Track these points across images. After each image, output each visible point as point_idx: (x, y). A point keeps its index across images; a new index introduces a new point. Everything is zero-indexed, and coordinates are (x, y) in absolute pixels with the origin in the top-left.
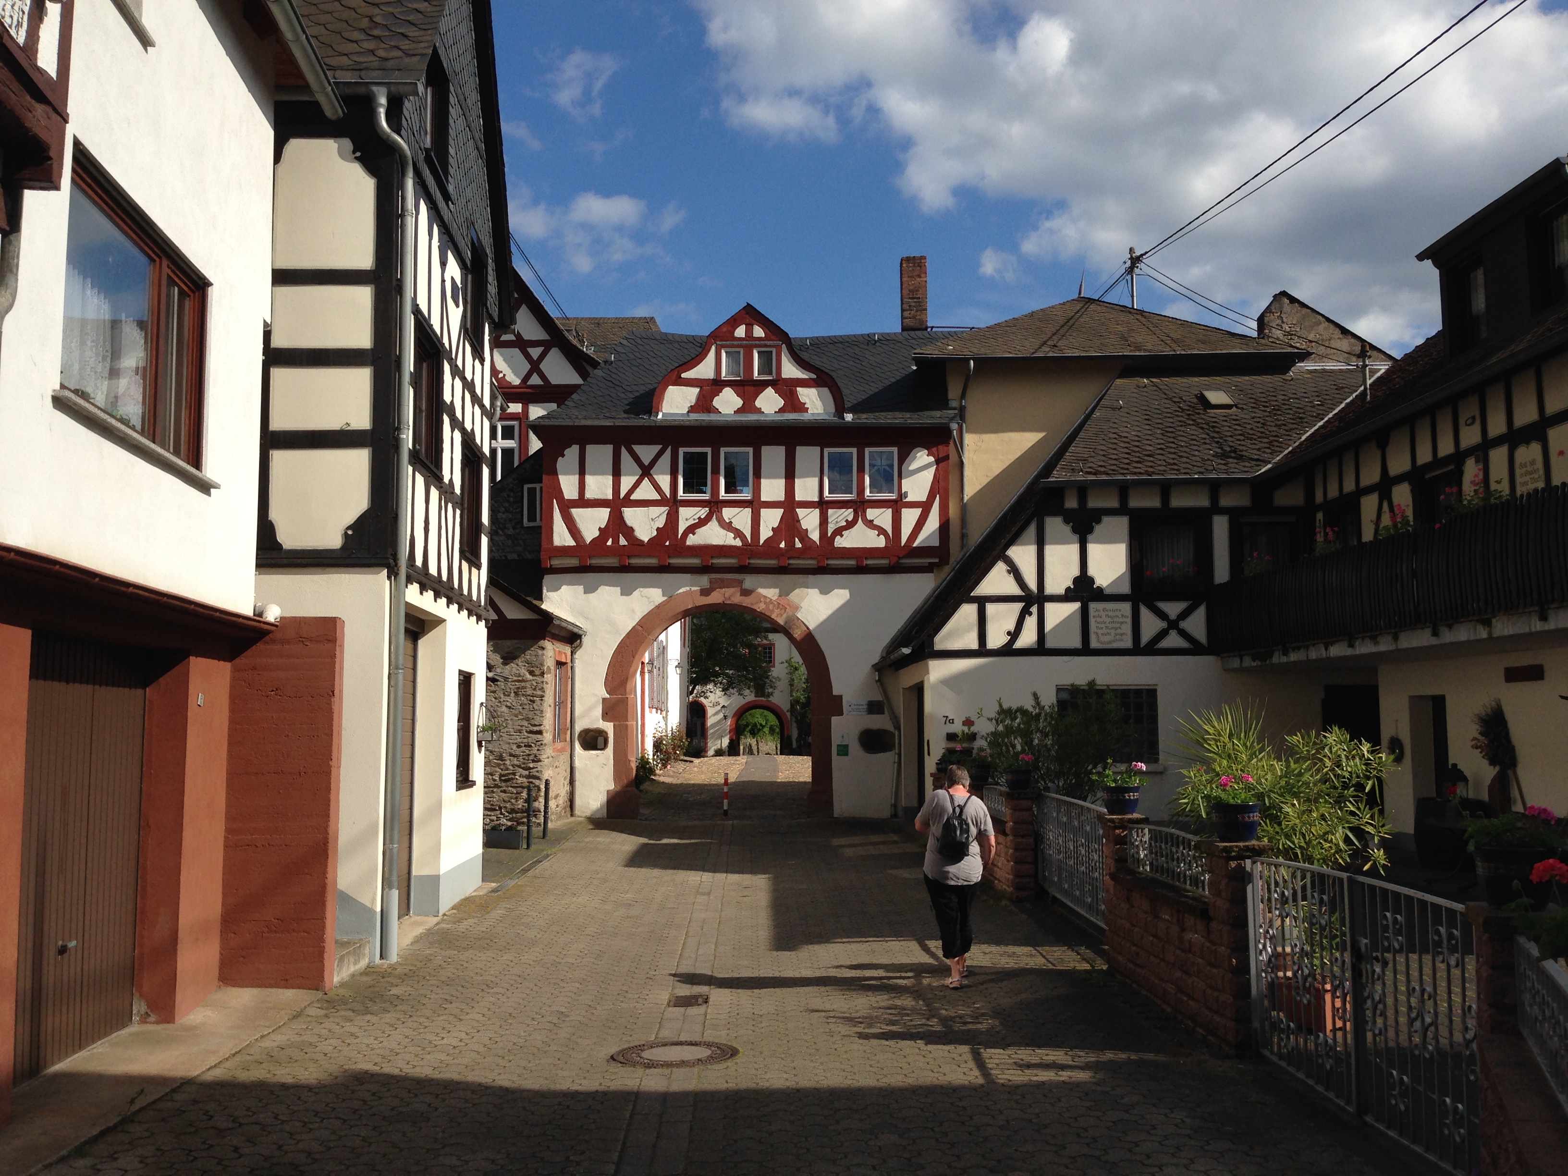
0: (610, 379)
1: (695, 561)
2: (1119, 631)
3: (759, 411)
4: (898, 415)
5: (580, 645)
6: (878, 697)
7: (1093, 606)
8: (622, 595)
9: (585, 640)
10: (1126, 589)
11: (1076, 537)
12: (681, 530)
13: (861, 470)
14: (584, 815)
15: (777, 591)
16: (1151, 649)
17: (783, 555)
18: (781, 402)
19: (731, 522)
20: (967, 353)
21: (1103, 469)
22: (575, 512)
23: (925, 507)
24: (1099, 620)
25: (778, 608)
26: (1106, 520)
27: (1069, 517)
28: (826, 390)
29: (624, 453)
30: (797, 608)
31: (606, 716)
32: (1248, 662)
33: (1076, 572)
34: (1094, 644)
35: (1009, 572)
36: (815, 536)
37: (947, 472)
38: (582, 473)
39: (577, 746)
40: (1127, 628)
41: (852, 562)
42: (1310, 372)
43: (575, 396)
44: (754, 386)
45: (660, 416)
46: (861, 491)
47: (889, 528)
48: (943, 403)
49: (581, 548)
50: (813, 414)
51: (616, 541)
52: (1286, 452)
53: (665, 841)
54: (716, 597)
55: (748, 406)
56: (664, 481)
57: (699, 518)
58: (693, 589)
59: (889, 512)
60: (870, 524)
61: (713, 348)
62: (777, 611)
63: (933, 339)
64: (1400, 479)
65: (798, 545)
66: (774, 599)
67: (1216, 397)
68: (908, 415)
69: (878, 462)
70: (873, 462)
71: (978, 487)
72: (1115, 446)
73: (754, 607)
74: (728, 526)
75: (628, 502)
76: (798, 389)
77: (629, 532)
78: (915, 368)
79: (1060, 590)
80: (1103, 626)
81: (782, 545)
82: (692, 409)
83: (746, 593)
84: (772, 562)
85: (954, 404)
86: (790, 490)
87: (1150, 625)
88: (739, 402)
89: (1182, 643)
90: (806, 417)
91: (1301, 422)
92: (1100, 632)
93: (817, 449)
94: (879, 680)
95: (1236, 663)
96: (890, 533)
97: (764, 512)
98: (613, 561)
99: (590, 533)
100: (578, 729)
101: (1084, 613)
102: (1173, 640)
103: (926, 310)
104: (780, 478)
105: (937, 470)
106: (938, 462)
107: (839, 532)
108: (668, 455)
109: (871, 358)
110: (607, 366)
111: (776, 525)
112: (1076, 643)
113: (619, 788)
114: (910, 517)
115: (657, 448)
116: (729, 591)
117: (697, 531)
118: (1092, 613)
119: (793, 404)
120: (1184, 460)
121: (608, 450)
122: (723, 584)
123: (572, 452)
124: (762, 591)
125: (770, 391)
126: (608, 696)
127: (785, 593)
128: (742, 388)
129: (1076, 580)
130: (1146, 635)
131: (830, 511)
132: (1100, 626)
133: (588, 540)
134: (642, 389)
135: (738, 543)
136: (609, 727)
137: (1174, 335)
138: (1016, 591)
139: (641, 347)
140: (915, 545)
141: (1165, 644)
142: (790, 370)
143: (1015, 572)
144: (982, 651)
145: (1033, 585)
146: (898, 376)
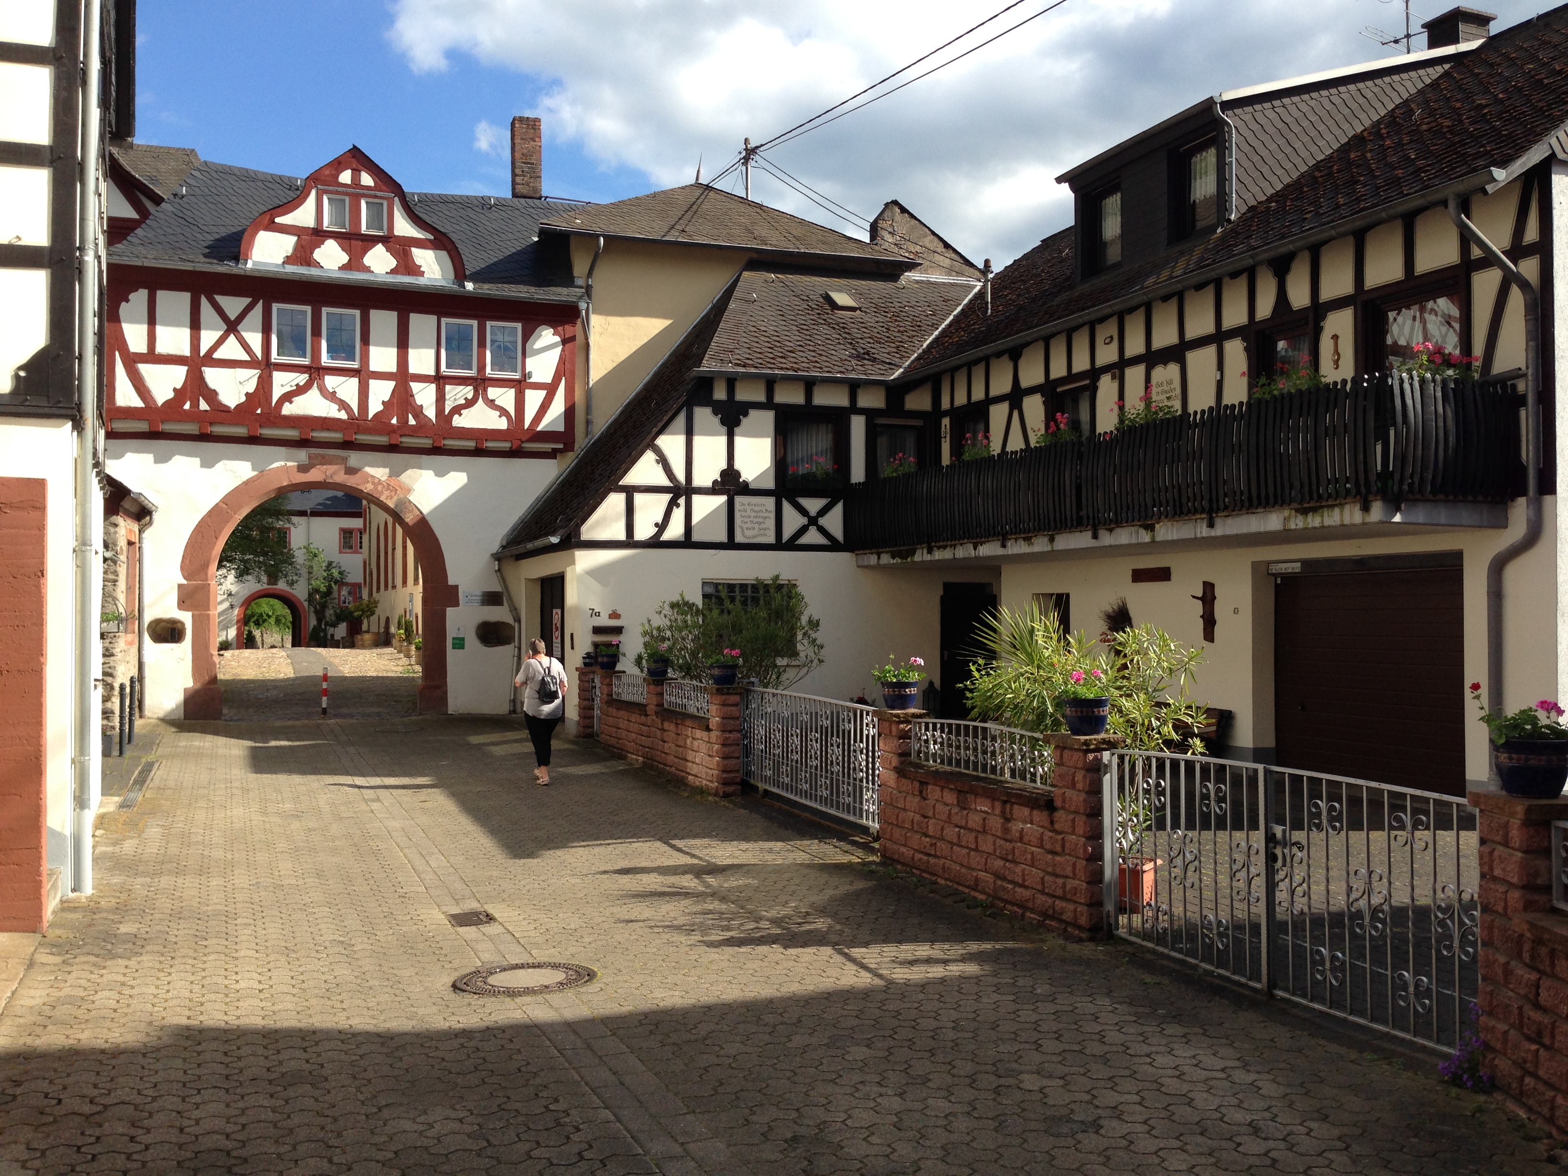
0: (181, 215)
1: (292, 434)
2: (762, 526)
3: (368, 270)
4: (522, 288)
5: (150, 523)
6: (497, 587)
7: (738, 499)
8: (202, 466)
9: (156, 516)
10: (770, 484)
11: (724, 429)
12: (275, 397)
13: (482, 344)
14: (156, 716)
15: (387, 470)
16: (792, 545)
17: (394, 432)
18: (393, 263)
19: (335, 392)
20: (596, 229)
21: (750, 362)
22: (144, 369)
23: (551, 389)
24: (744, 514)
25: (388, 489)
26: (753, 413)
27: (718, 408)
28: (444, 254)
29: (204, 301)
30: (409, 490)
31: (183, 604)
32: (886, 559)
33: (724, 465)
34: (739, 538)
35: (658, 462)
36: (430, 412)
37: (573, 353)
38: (152, 322)
39: (147, 637)
40: (771, 523)
41: (471, 444)
42: (917, 282)
43: (139, 231)
44: (362, 240)
45: (250, 265)
46: (482, 367)
47: (512, 410)
48: (568, 280)
49: (150, 410)
50: (429, 279)
51: (195, 404)
52: (913, 358)
53: (273, 743)
54: (316, 475)
55: (355, 263)
56: (255, 340)
57: (297, 385)
58: (290, 464)
59: (512, 393)
60: (491, 404)
61: (313, 193)
62: (386, 493)
63: (551, 209)
64: (1031, 391)
65: (412, 421)
66: (383, 479)
67: (842, 299)
68: (533, 289)
69: (500, 337)
70: (495, 338)
71: (603, 373)
72: (756, 340)
73: (361, 487)
74: (331, 396)
75: (210, 360)
76: (413, 249)
77: (211, 396)
78: (536, 239)
79: (708, 483)
80: (748, 520)
81: (394, 421)
82: (288, 260)
83: (352, 471)
84: (383, 440)
85: (579, 282)
86: (403, 361)
87: (792, 521)
88: (344, 258)
89: (821, 540)
90: (421, 281)
91: (920, 330)
92: (745, 526)
93: (434, 318)
94: (499, 570)
95: (873, 560)
96: (513, 414)
97: (373, 383)
98: (192, 428)
99: (162, 394)
100: (148, 618)
101: (730, 505)
102: (813, 537)
103: (540, 177)
104: (393, 346)
105: (563, 350)
106: (564, 342)
107: (457, 410)
108: (258, 311)
109: (487, 223)
110: (177, 200)
111: (386, 399)
112: (723, 537)
113: (198, 686)
114: (534, 399)
115: (247, 301)
116: (330, 469)
117: (295, 399)
118: (737, 507)
119: (407, 265)
120: (825, 358)
121: (184, 298)
122: (325, 461)
123: (139, 297)
124: (369, 470)
125: (380, 248)
126: (185, 582)
127: (395, 473)
128: (347, 242)
129: (723, 473)
130: (788, 532)
131: (448, 388)
132: (745, 520)
133: (160, 401)
134: (223, 232)
135: (343, 415)
136: (186, 618)
137: (794, 232)
138: (665, 482)
139: (217, 182)
140: (539, 429)
141: (804, 540)
142: (403, 227)
143: (663, 461)
144: (630, 543)
145: (681, 476)
146: (518, 246)
